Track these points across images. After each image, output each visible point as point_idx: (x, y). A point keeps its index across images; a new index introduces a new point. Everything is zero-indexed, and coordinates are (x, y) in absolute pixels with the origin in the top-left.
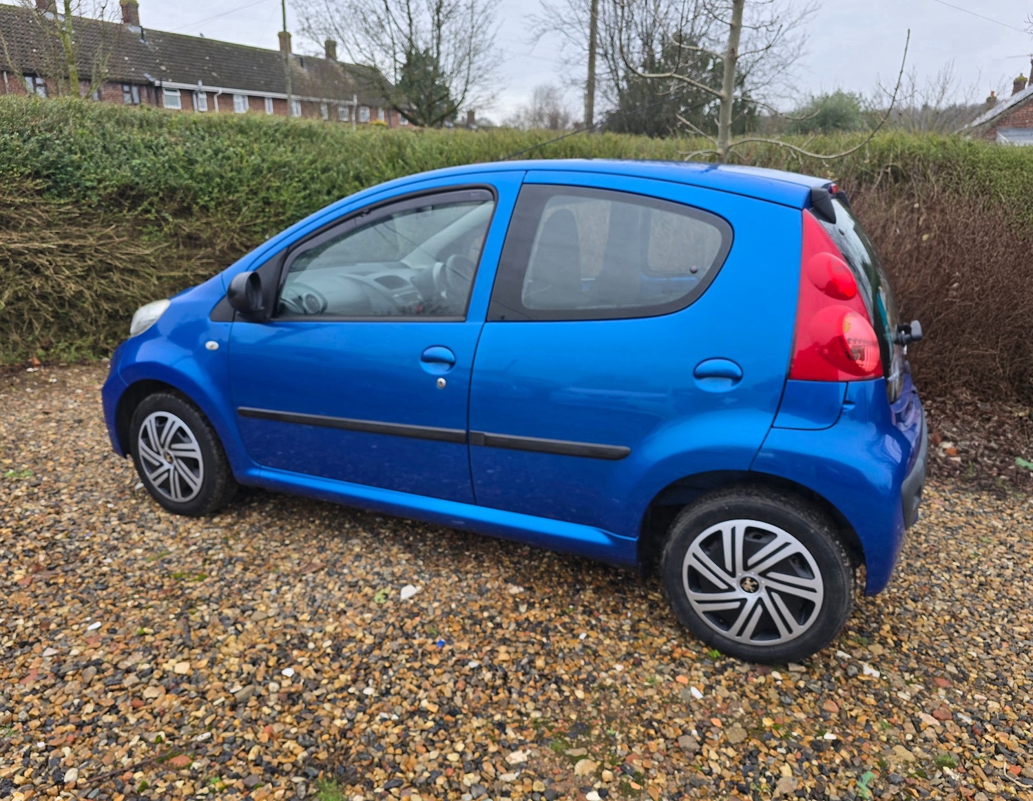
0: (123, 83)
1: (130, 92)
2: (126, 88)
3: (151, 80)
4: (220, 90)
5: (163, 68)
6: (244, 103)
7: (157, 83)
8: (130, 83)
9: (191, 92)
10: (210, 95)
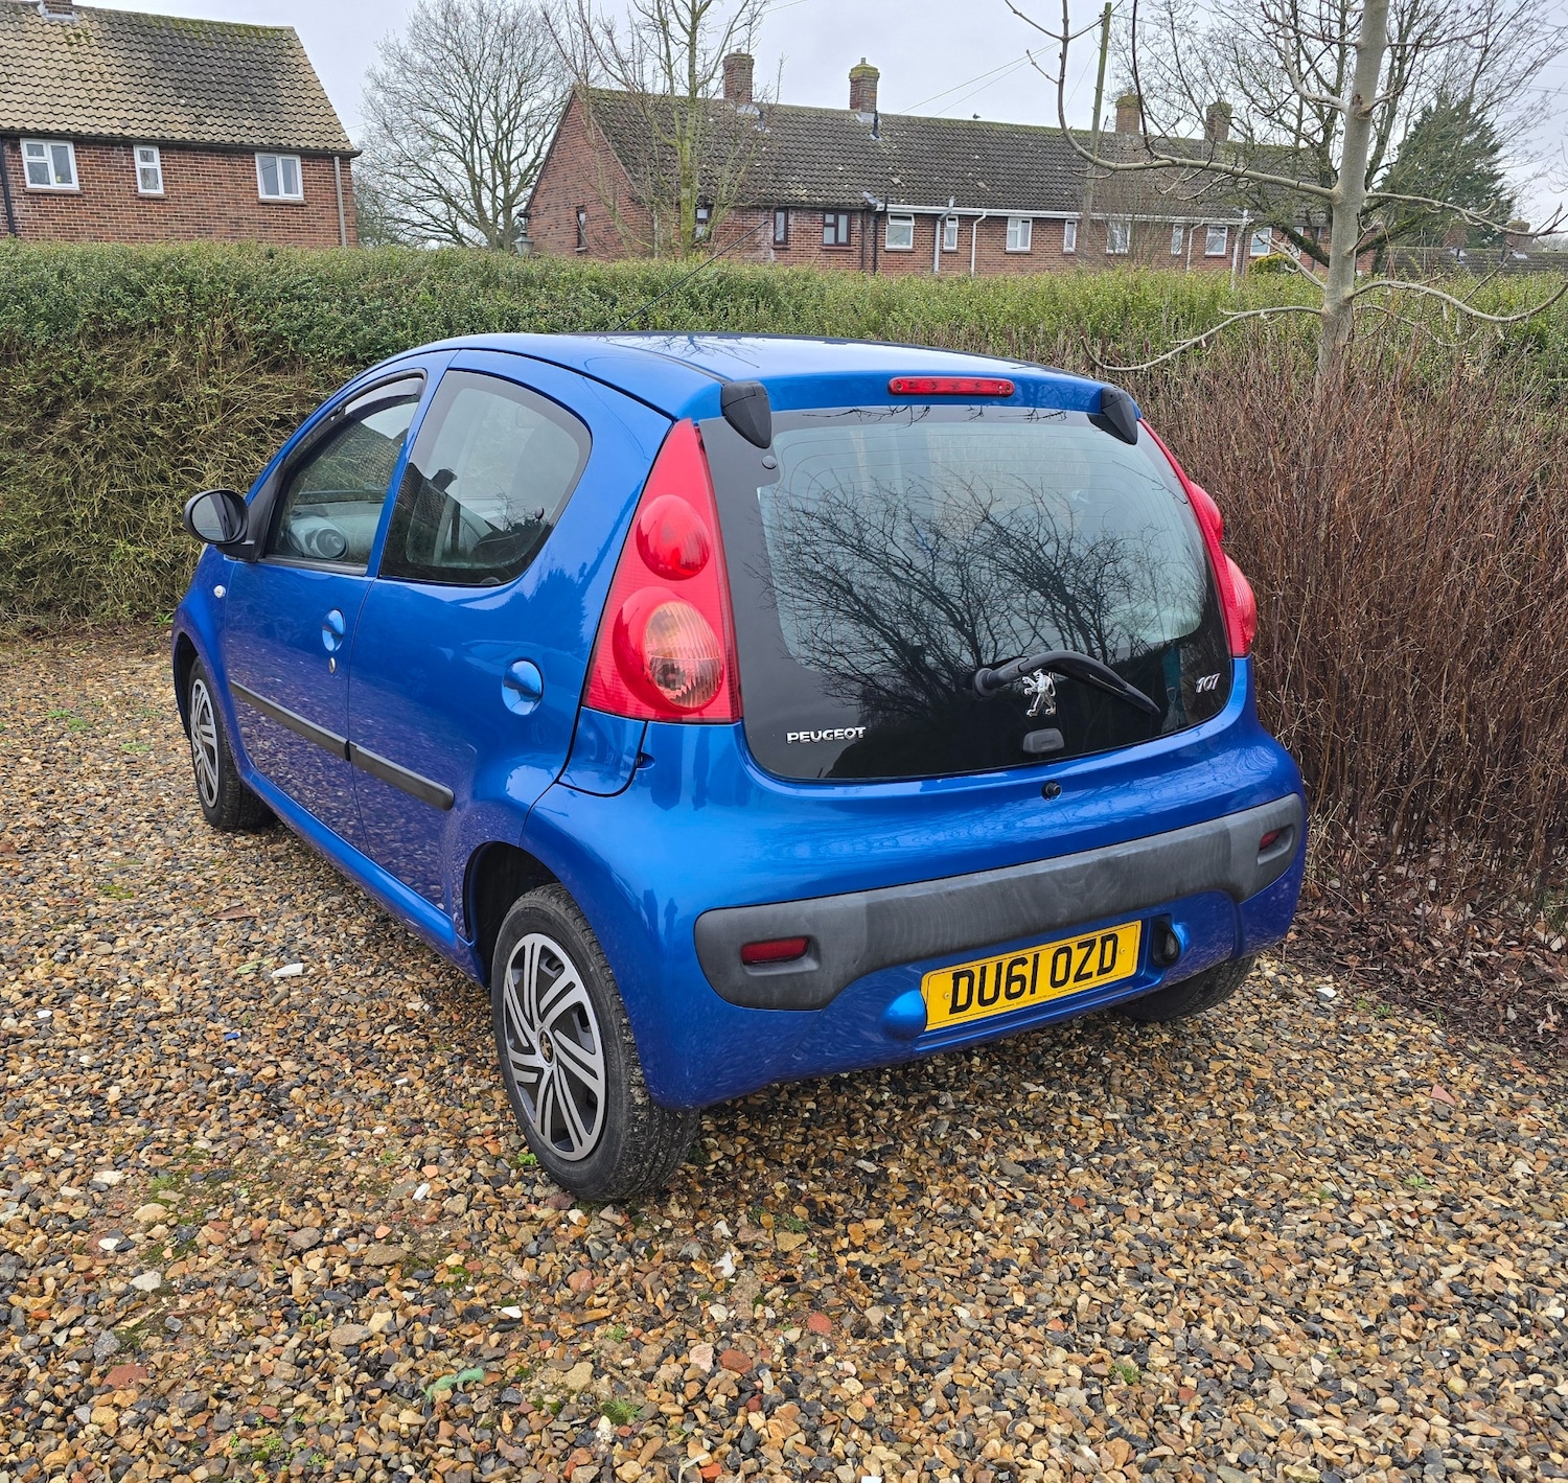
0: (826, 210)
1: (836, 225)
2: (830, 219)
3: (872, 201)
4: (985, 212)
5: (896, 180)
6: (1025, 232)
7: (880, 207)
8: (837, 210)
9: (935, 217)
10: (966, 220)
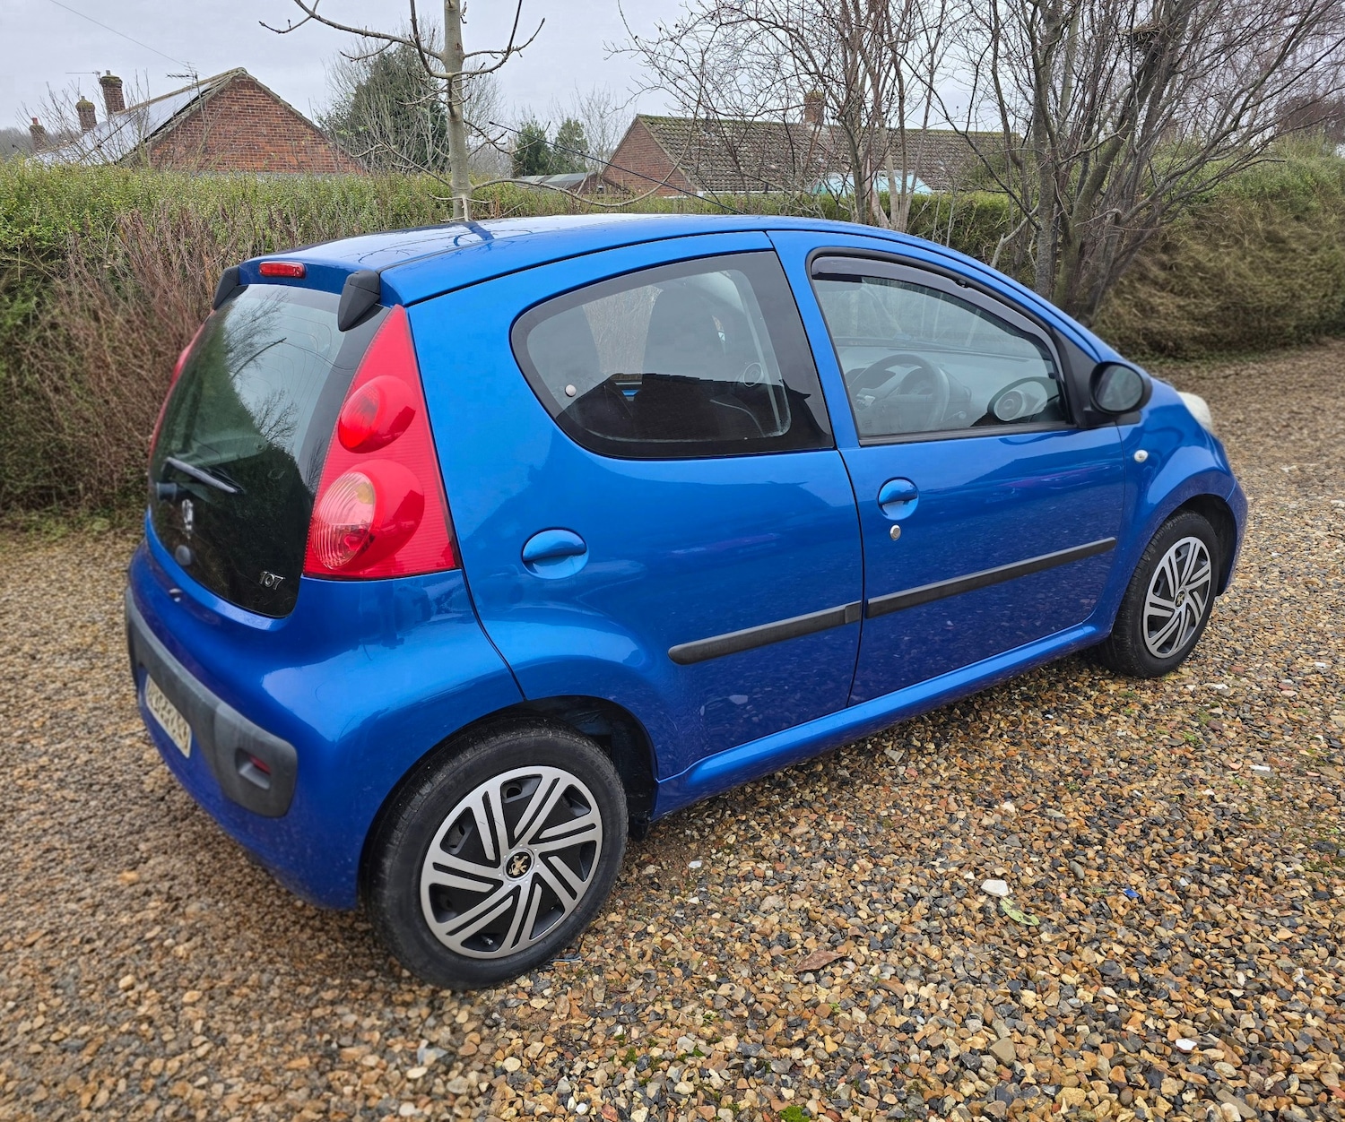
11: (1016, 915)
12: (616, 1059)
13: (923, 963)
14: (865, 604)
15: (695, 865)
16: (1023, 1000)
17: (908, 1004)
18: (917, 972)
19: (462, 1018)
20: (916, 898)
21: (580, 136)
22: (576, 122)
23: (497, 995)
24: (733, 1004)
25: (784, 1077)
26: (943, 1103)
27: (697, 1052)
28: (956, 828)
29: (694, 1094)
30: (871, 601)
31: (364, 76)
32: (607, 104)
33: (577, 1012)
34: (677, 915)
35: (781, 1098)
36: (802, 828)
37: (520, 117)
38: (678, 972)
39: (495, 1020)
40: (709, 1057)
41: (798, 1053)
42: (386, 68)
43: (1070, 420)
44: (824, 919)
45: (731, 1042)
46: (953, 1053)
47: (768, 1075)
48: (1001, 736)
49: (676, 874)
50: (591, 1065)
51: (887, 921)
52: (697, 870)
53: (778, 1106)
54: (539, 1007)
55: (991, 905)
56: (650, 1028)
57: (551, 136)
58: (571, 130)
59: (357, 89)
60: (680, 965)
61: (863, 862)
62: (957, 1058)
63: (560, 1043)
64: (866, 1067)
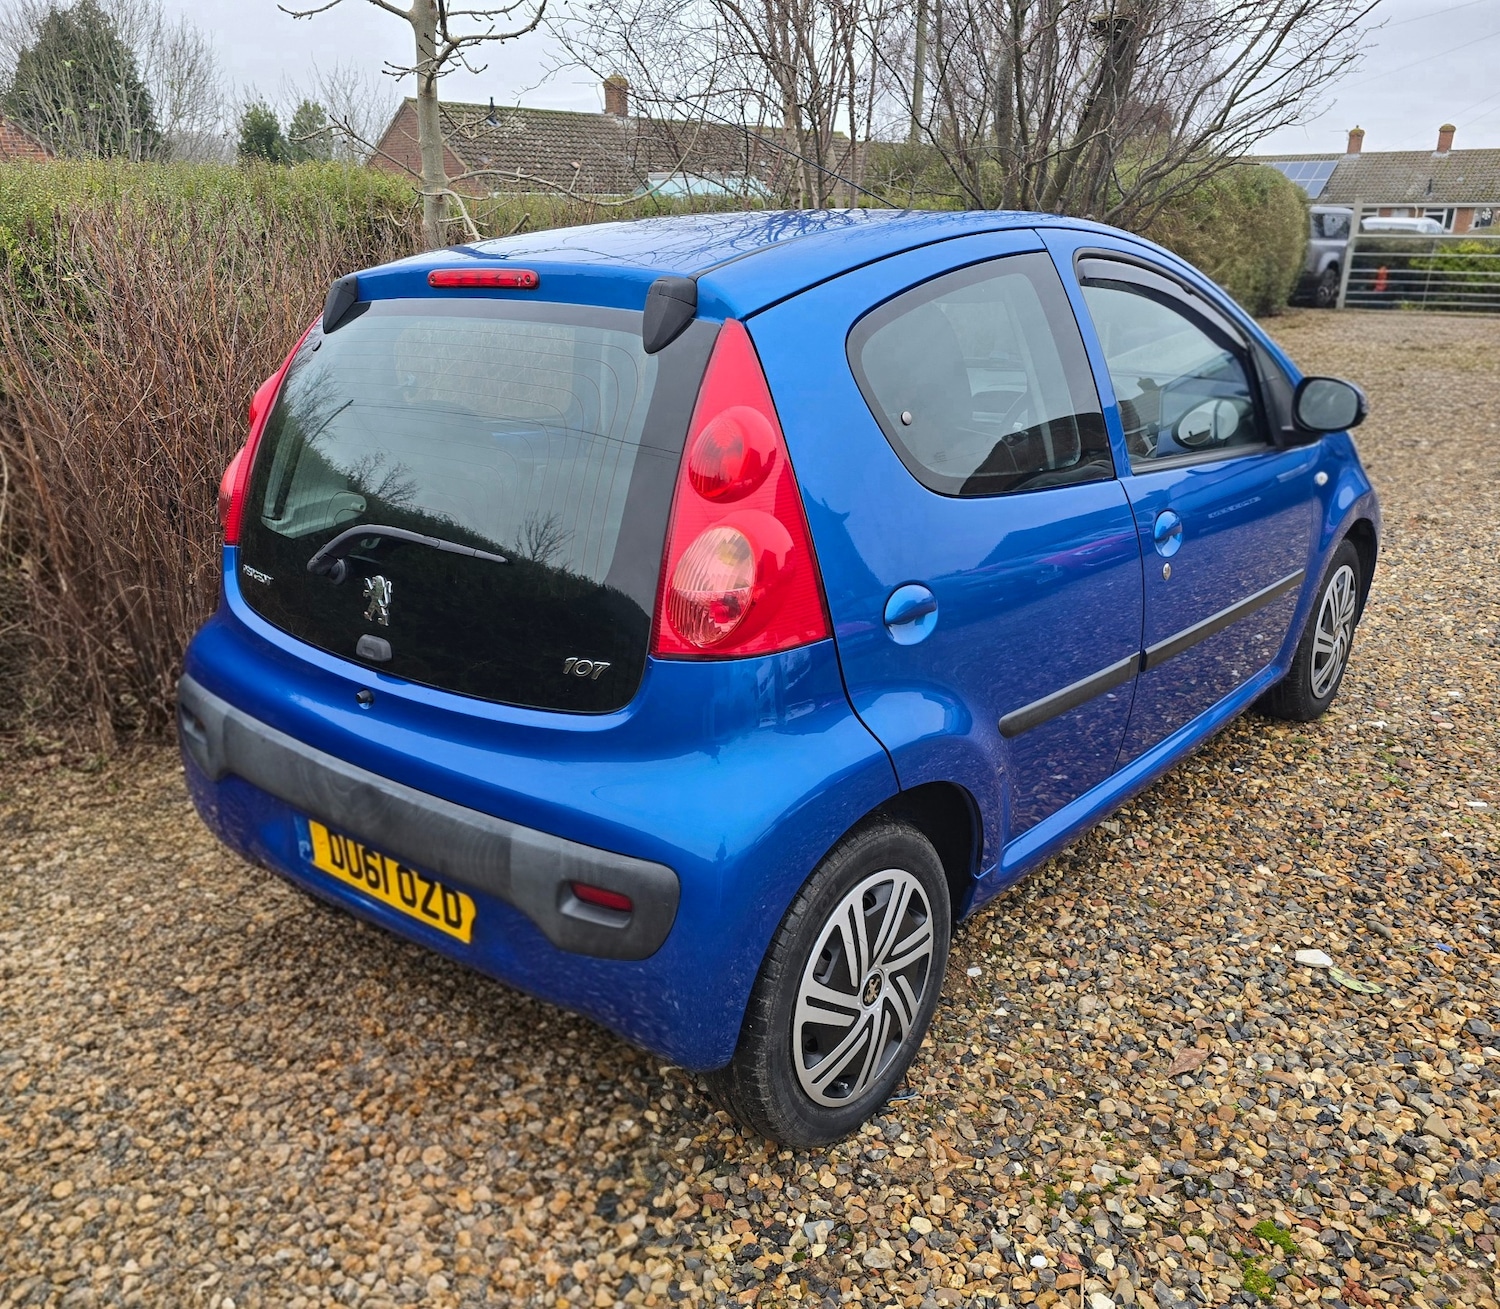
11: (1354, 985)
12: (1038, 1201)
13: (1296, 1048)
14: (1143, 653)
15: (974, 972)
16: (1419, 1073)
17: (1309, 1094)
18: (1296, 1059)
19: (827, 1180)
20: (1243, 979)
21: (322, 122)
22: (316, 106)
23: (852, 1147)
24: (1125, 1122)
25: (1232, 1192)
26: (1418, 1192)
27: (1121, 1180)
28: (1228, 898)
29: (1147, 1227)
30: (1148, 651)
31: (32, 41)
32: (354, 84)
33: (956, 1155)
34: (993, 1031)
35: (1244, 1215)
36: (1066, 919)
37: (241, 98)
38: (1040, 1094)
39: (868, 1177)
40: (1138, 1183)
41: (1231, 1164)
42: (61, 29)
43: (1269, 441)
44: (1160, 1014)
45: (1150, 1163)
46: (1391, 1138)
47: (1213, 1193)
48: (1205, 795)
49: (959, 985)
50: (1015, 1212)
51: (1229, 1009)
52: (980, 978)
53: (1248, 1225)
54: (908, 1155)
55: (1320, 976)
56: (1050, 1160)
57: (285, 123)
58: (309, 115)
59: (21, 55)
60: (1038, 1086)
61: (1158, 946)
62: (1396, 1144)
63: (959, 1193)
64: (1311, 1167)
